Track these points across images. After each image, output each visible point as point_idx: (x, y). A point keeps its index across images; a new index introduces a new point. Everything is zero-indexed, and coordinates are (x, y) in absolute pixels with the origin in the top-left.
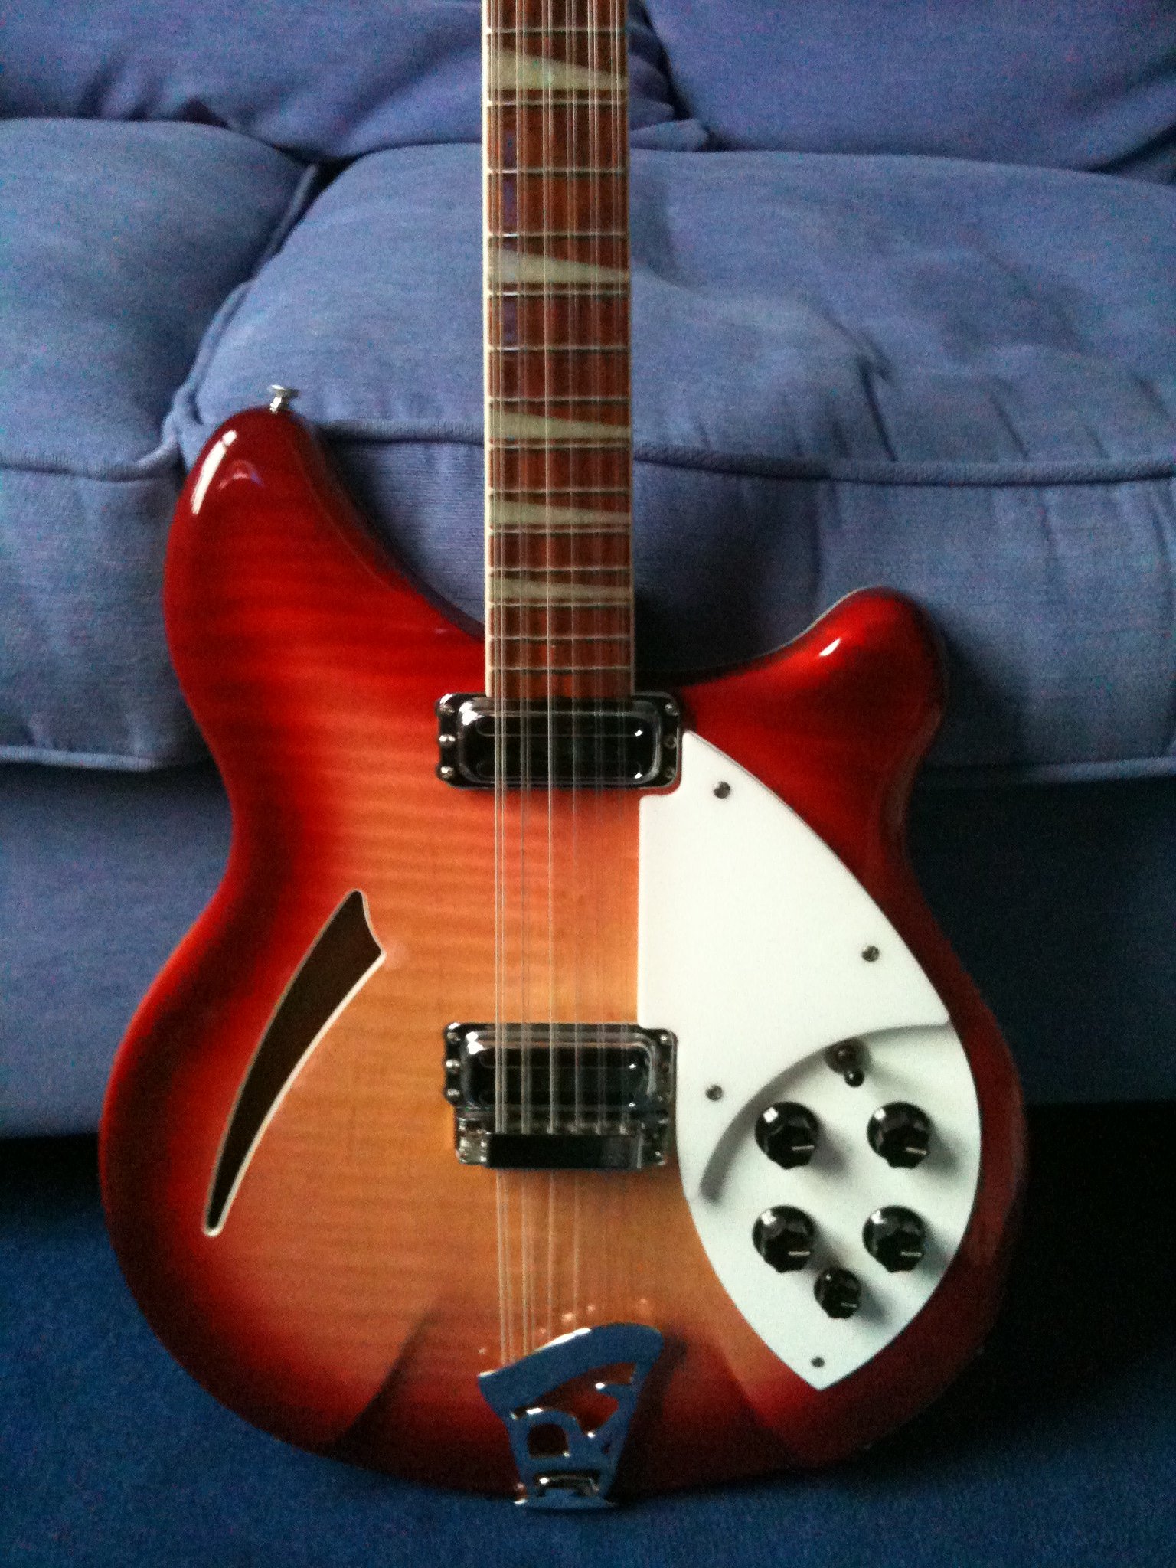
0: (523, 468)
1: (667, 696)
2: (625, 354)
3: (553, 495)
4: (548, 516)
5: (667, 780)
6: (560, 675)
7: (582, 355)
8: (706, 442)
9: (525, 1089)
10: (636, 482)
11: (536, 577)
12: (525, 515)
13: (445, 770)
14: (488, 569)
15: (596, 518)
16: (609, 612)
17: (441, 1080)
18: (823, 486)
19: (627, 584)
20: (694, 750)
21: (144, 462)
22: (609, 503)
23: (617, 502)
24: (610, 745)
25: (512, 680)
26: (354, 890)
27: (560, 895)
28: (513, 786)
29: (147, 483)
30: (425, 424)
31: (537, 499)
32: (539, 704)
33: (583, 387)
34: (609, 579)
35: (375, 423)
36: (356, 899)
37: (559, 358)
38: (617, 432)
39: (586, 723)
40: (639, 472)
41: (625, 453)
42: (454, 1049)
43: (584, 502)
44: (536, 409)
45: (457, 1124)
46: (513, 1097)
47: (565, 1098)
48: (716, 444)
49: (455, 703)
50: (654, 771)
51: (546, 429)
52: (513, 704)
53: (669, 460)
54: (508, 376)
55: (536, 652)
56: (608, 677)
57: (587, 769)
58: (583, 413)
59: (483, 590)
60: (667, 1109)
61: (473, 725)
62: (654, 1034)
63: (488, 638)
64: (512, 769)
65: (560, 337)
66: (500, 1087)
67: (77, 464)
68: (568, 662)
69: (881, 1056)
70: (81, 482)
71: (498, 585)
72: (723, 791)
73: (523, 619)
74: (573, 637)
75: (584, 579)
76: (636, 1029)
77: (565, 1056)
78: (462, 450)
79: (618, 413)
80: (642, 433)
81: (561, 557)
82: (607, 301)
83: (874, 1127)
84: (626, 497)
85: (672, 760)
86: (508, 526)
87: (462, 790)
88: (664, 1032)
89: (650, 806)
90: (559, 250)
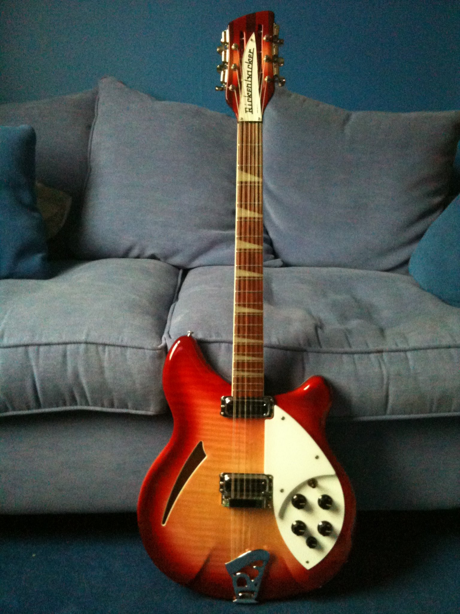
0: (241, 349)
1: (271, 397)
2: (262, 326)
3: (247, 354)
4: (246, 358)
5: (271, 416)
6: (248, 392)
7: (253, 326)
8: (279, 343)
9: (239, 488)
10: (264, 352)
11: (243, 371)
12: (241, 358)
13: (222, 413)
14: (233, 369)
15: (255, 359)
16: (258, 378)
17: (219, 487)
18: (305, 353)
19: (262, 373)
20: (277, 409)
21: (159, 347)
22: (258, 356)
23: (260, 356)
24: (259, 408)
25: (237, 393)
26: (199, 441)
27: (247, 443)
28: (237, 417)
29: (160, 351)
30: (219, 339)
31: (244, 355)
32: (243, 398)
33: (253, 333)
34: (259, 371)
35: (209, 339)
36: (201, 443)
37: (249, 327)
38: (260, 341)
39: (254, 403)
40: (265, 349)
41: (262, 345)
42: (222, 479)
43: (253, 356)
44: (244, 337)
45: (222, 497)
46: (236, 490)
47: (248, 490)
48: (282, 344)
49: (225, 398)
50: (268, 414)
51: (246, 341)
52: (238, 398)
53: (272, 347)
54: (238, 330)
55: (243, 387)
56: (258, 392)
57: (253, 413)
58: (254, 338)
59: (231, 374)
60: (271, 495)
61: (229, 403)
62: (268, 476)
63: (233, 384)
64: (237, 413)
65: (249, 323)
66: (233, 487)
67: (146, 347)
68: (250, 389)
69: (321, 483)
70: (146, 351)
71: (235, 373)
72: (283, 418)
73: (240, 380)
74: (251, 384)
75: (253, 371)
76: (264, 475)
77: (248, 481)
78: (227, 344)
79: (260, 338)
80: (266, 341)
81: (248, 367)
82: (258, 316)
83: (319, 500)
84: (262, 354)
85: (272, 411)
86: (238, 360)
87: (226, 418)
88: (271, 476)
89: (267, 422)
90: (249, 306)
